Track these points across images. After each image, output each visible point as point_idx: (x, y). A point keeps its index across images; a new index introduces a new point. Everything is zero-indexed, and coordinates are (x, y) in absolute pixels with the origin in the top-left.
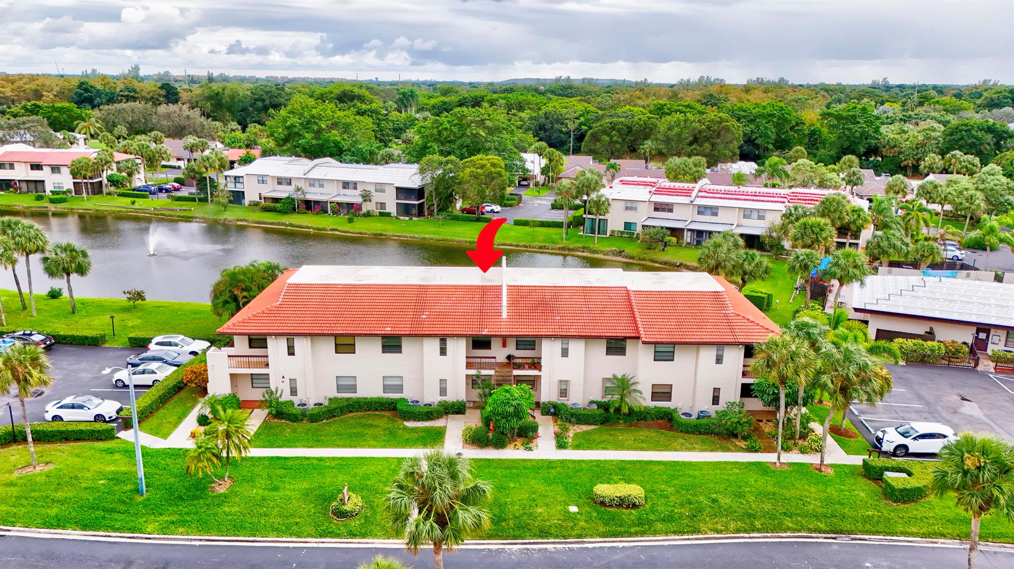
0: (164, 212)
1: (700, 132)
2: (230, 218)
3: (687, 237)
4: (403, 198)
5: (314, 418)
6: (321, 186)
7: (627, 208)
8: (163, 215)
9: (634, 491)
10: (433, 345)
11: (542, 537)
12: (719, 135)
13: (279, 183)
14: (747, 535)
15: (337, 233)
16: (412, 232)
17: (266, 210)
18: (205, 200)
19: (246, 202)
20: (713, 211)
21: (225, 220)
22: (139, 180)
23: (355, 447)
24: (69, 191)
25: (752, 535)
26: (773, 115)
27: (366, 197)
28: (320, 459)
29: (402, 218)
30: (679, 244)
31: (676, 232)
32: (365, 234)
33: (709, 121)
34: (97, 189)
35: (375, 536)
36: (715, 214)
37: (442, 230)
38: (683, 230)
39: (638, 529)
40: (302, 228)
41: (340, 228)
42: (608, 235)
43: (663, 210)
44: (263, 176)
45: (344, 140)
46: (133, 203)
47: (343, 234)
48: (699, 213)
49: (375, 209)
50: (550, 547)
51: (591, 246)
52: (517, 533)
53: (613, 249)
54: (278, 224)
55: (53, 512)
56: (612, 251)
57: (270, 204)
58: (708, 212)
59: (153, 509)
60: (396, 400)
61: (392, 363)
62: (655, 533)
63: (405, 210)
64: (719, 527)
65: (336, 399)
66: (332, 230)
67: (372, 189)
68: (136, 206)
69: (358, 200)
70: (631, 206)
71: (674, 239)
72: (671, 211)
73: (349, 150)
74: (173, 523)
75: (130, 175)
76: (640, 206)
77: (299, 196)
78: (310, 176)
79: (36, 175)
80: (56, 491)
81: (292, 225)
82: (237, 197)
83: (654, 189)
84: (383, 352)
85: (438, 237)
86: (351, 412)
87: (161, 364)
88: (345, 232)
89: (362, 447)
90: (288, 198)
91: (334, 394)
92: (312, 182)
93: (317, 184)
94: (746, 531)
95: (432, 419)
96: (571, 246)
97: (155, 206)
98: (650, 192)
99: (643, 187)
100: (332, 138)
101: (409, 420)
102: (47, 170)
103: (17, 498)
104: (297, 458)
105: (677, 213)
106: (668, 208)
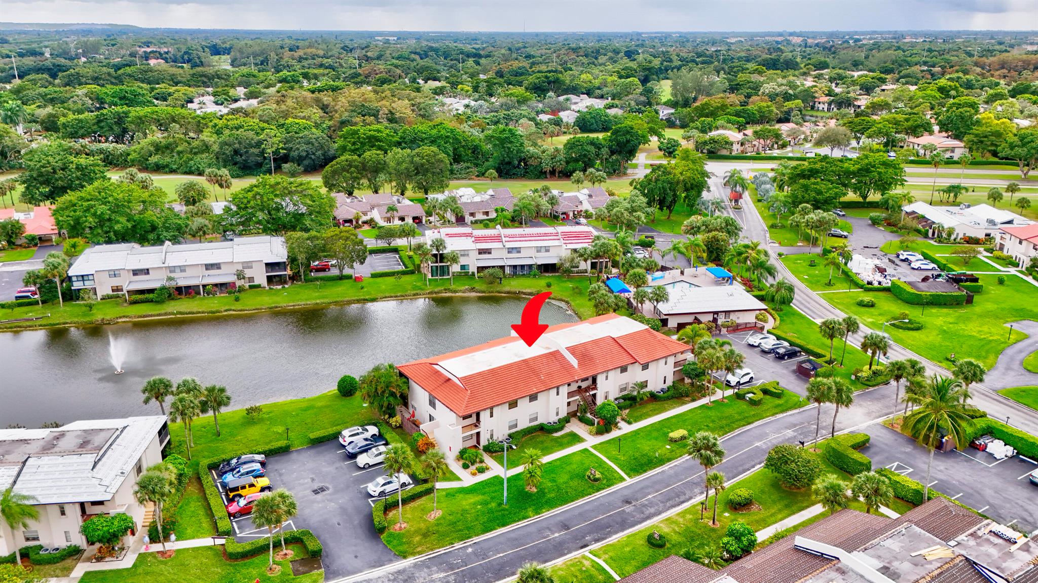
3: (507, 270)
4: (273, 271)
6: (184, 272)
9: (682, 432)
10: (554, 391)
11: (670, 461)
15: (233, 312)
18: (47, 302)
27: (240, 276)
29: (274, 288)
31: (500, 268)
36: (519, 252)
38: (503, 266)
41: (233, 308)
43: (485, 253)
44: (114, 271)
47: (239, 313)
48: (510, 252)
49: (244, 284)
50: (676, 464)
52: (661, 463)
57: (139, 296)
58: (515, 251)
65: (511, 434)
67: (239, 267)
69: (231, 279)
70: (463, 254)
72: (490, 253)
76: (471, 253)
77: (171, 284)
78: (170, 264)
83: (474, 238)
84: (530, 402)
86: (522, 438)
89: (555, 452)
90: (161, 287)
91: (507, 431)
92: (172, 269)
93: (178, 270)
95: (563, 429)
98: (473, 242)
99: (465, 238)
105: (494, 254)
106: (488, 251)
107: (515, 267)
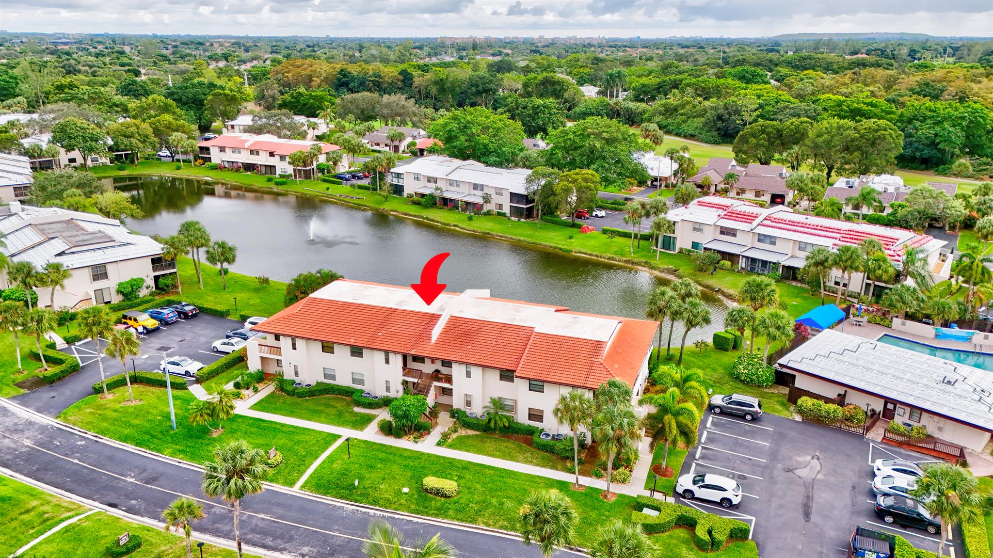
0: (345, 199)
1: (853, 140)
2: (386, 209)
3: (742, 263)
4: (515, 201)
5: (301, 395)
6: (458, 186)
7: (695, 229)
8: (344, 201)
9: (448, 485)
10: (381, 356)
11: (372, 504)
12: (873, 144)
13: (429, 181)
14: (506, 532)
15: (457, 229)
16: (512, 233)
17: (416, 203)
18: (375, 190)
19: (405, 194)
20: (772, 240)
21: (384, 209)
22: (343, 167)
23: (310, 420)
24: (290, 175)
25: (509, 533)
26: (963, 118)
27: (487, 199)
28: (283, 425)
29: (513, 218)
30: (731, 270)
31: (732, 257)
32: (477, 232)
33: (865, 129)
34: (308, 175)
35: (278, 483)
36: (773, 243)
37: (537, 234)
38: (738, 256)
39: (436, 512)
40: (434, 221)
41: (460, 225)
42: (677, 251)
43: (728, 234)
44: (418, 174)
45: (492, 142)
46: (328, 189)
47: (461, 230)
48: (759, 240)
49: (494, 209)
50: (372, 512)
51: (652, 262)
52: (359, 498)
53: (670, 267)
54: (419, 217)
55: (127, 431)
56: (668, 269)
57: (418, 199)
58: (768, 240)
59: (175, 439)
60: (356, 389)
61: (357, 365)
62: (446, 517)
63: (516, 212)
64: (491, 522)
65: (321, 383)
66: (455, 226)
67: (492, 192)
68: (329, 192)
69: (480, 201)
70: (698, 227)
71: (728, 263)
72: (734, 235)
73: (496, 151)
74: (179, 451)
75: (335, 164)
76: (706, 229)
77: (438, 193)
78: (451, 177)
79: (271, 161)
80: (134, 419)
81: (427, 219)
82: (398, 190)
83: (725, 212)
84: (352, 356)
85: (530, 240)
86: (327, 394)
87: (240, 339)
88: (463, 229)
89: (315, 421)
90: (430, 195)
91: (321, 379)
92: (451, 183)
93: (455, 184)
94: (506, 529)
95: (372, 408)
96: (635, 260)
97: (341, 192)
98: (719, 216)
99: (716, 209)
100: (481, 141)
101: (358, 406)
102: (277, 158)
103: (115, 420)
104: (271, 422)
105: (739, 239)
106: (732, 232)
107: (754, 260)
